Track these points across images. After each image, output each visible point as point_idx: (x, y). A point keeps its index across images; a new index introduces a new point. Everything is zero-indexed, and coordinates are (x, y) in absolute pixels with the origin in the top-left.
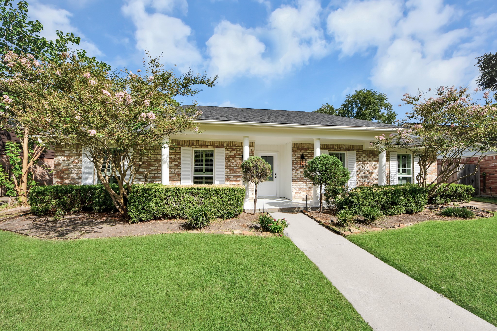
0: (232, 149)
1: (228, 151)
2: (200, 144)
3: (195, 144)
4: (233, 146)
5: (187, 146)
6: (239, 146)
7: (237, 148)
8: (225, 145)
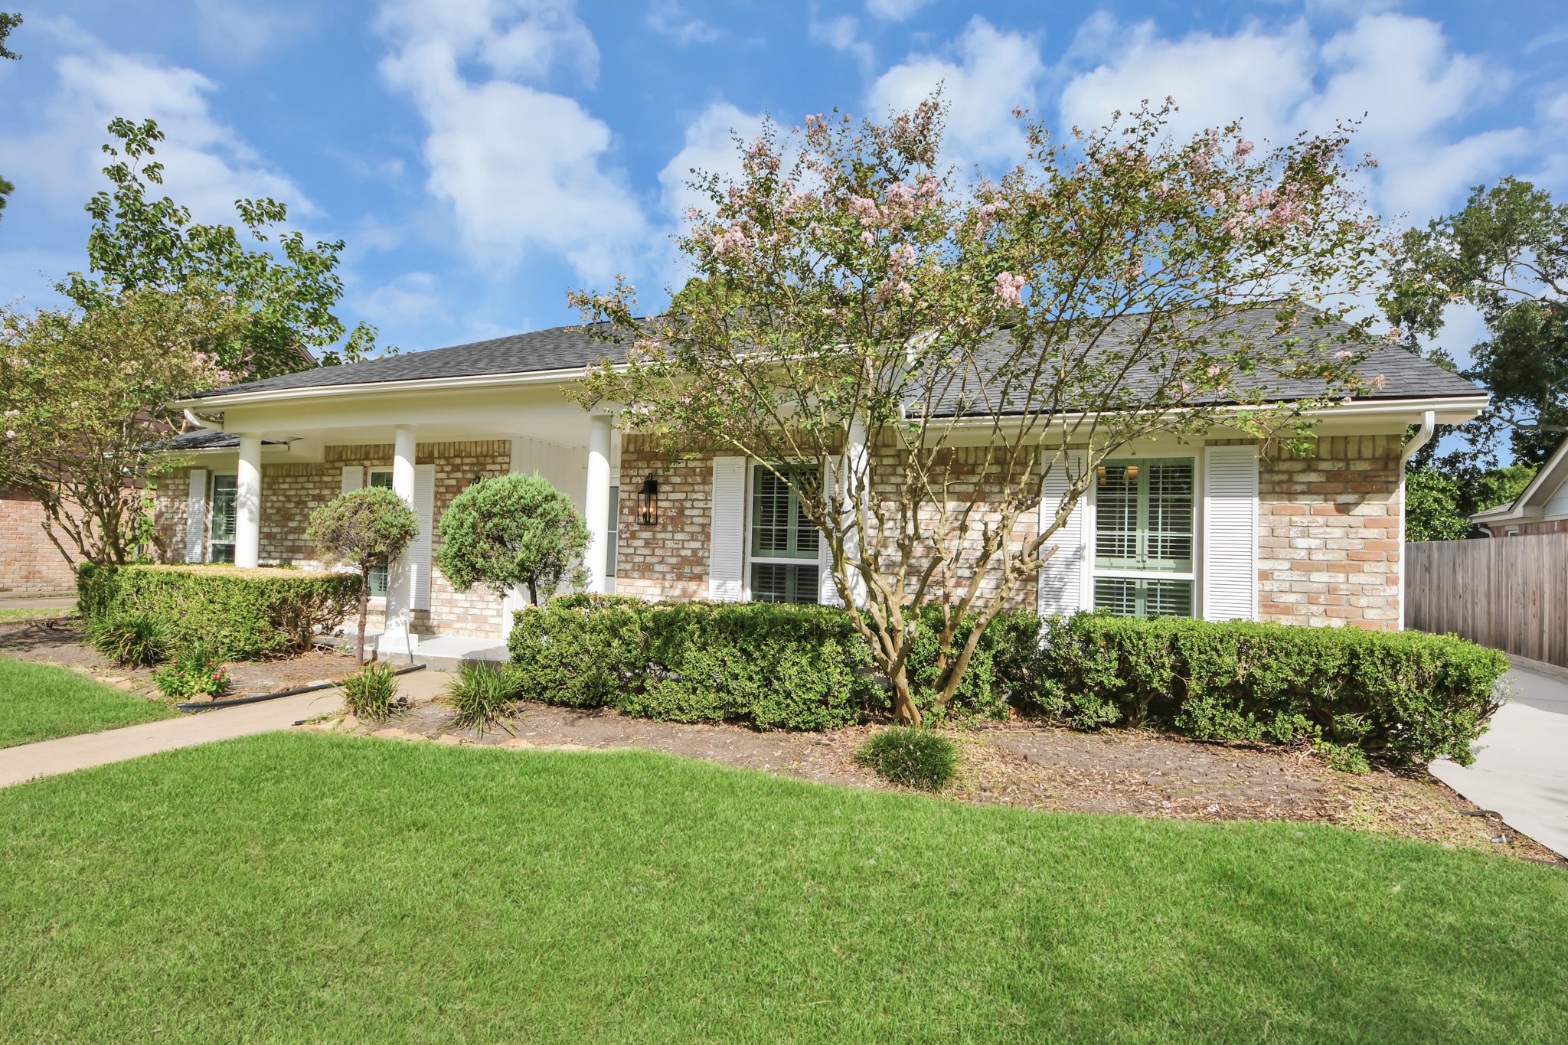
0: (453, 465)
1: (442, 471)
2: (381, 454)
3: (371, 457)
4: (455, 456)
5: (355, 463)
6: (470, 456)
7: (467, 461)
8: (436, 455)
